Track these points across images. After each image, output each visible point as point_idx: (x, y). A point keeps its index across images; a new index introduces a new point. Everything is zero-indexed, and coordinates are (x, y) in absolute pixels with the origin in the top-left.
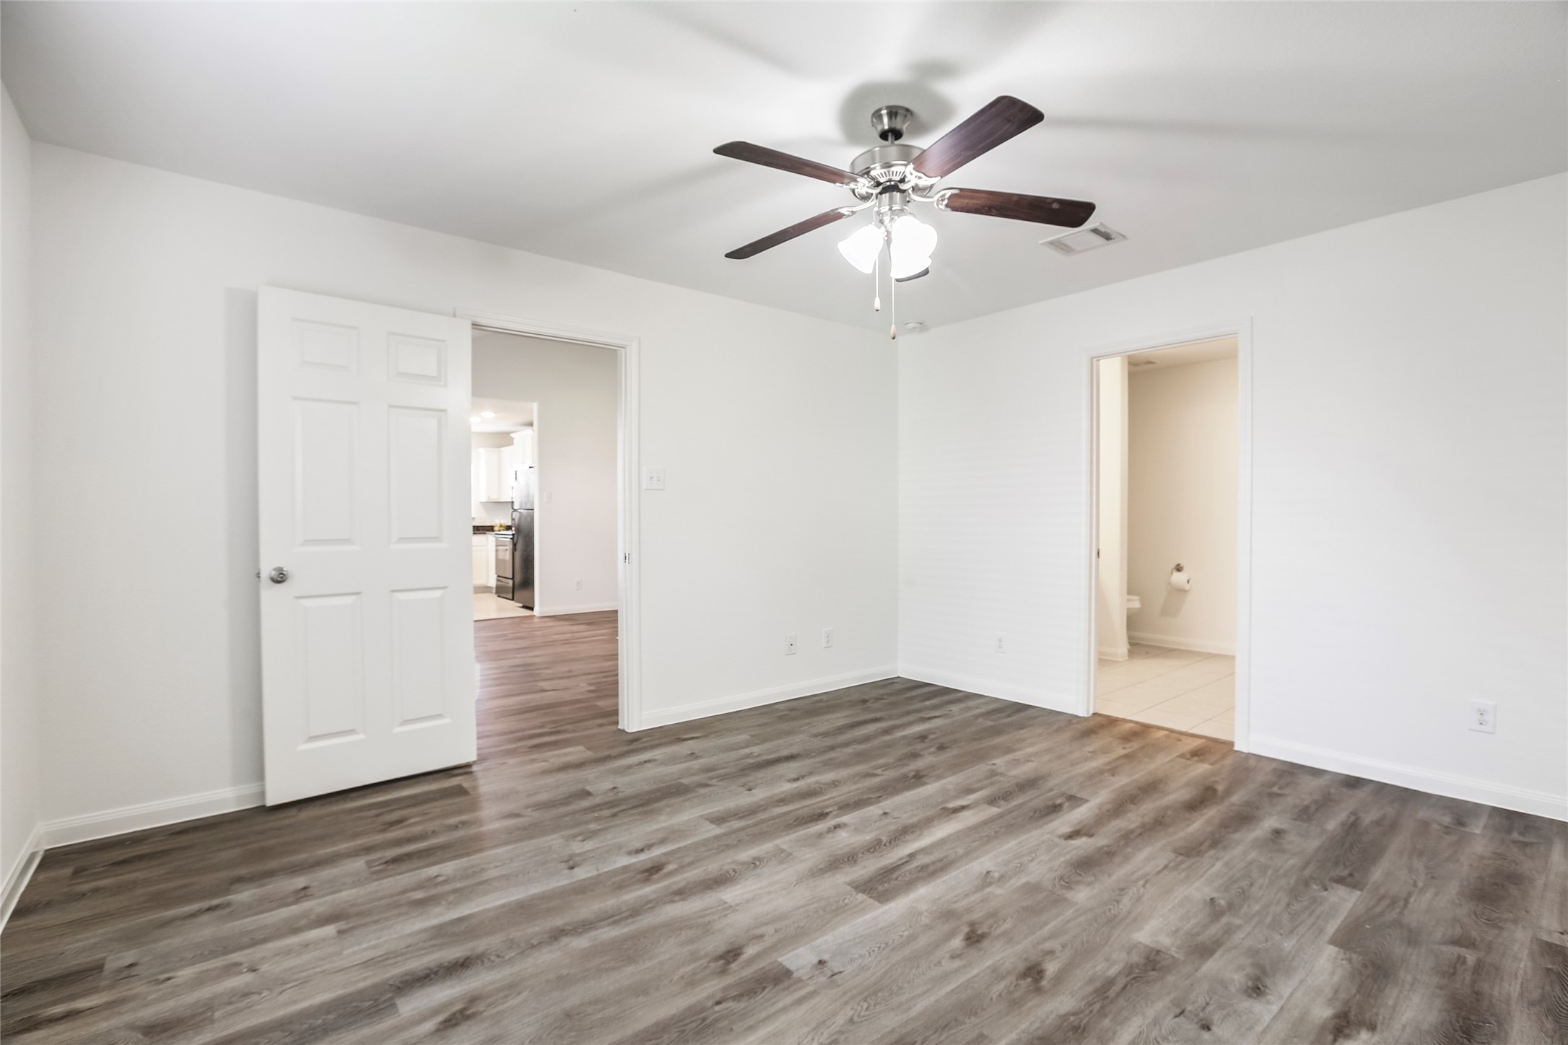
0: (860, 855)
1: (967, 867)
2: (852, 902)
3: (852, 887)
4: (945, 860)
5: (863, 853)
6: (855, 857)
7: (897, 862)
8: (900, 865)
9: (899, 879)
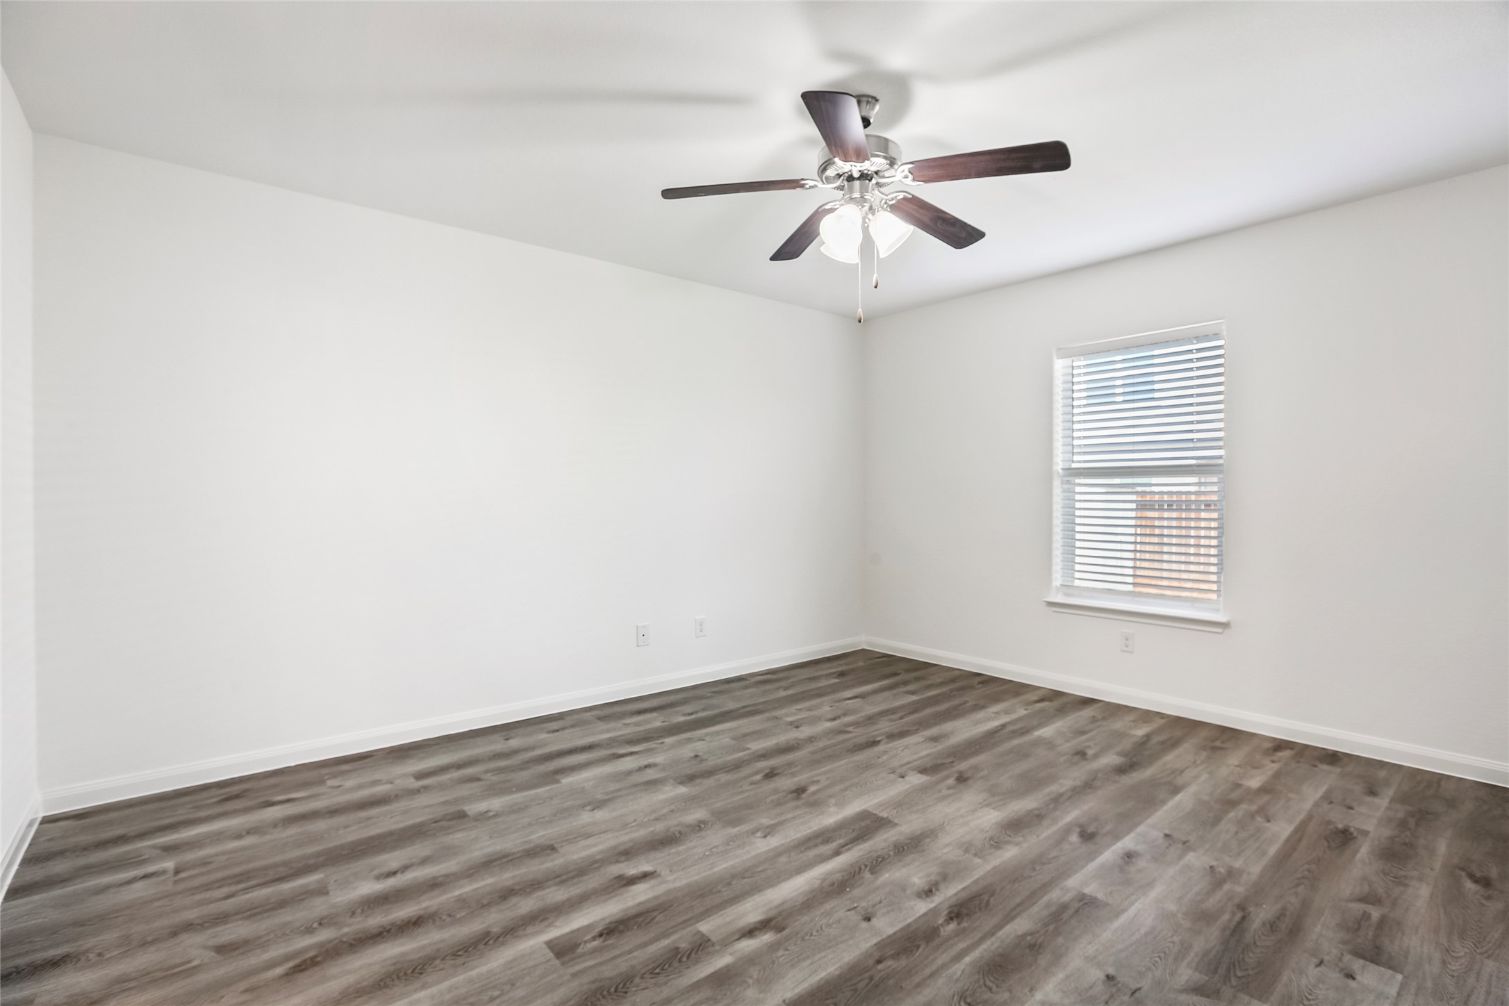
0: (892, 853)
1: (783, 842)
2: (891, 811)
3: (893, 822)
4: (802, 849)
5: (889, 855)
6: (897, 850)
7: (853, 847)
8: (851, 843)
9: (851, 831)
